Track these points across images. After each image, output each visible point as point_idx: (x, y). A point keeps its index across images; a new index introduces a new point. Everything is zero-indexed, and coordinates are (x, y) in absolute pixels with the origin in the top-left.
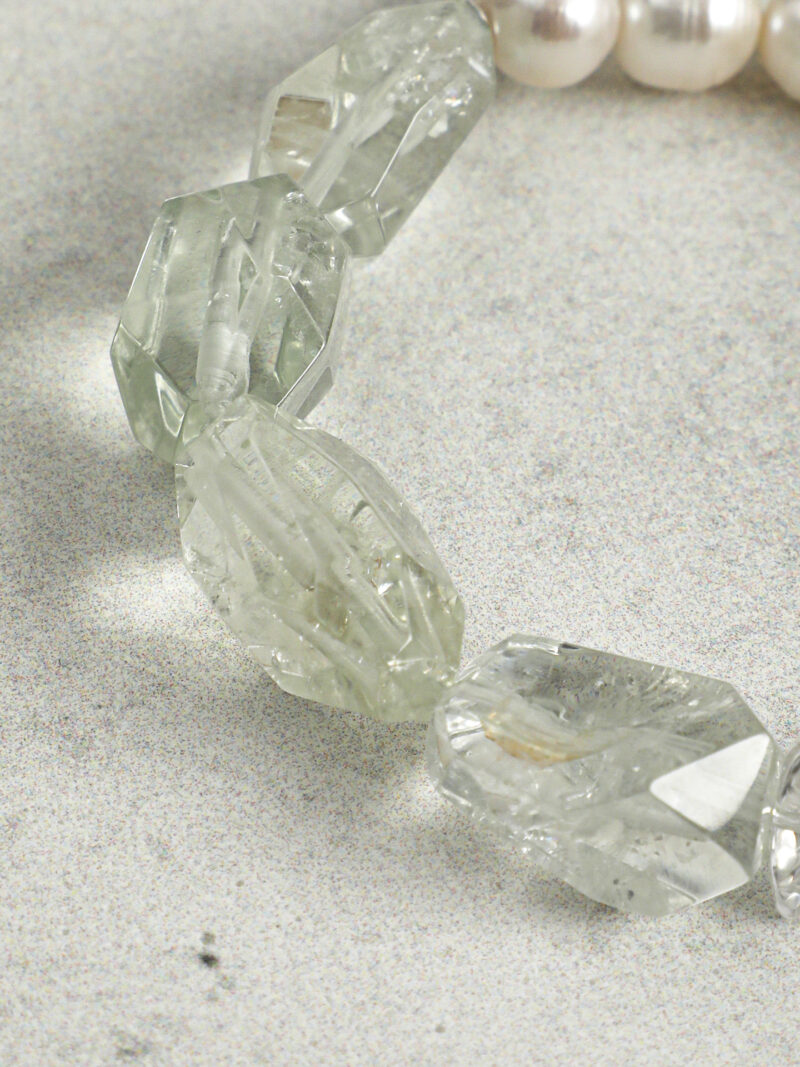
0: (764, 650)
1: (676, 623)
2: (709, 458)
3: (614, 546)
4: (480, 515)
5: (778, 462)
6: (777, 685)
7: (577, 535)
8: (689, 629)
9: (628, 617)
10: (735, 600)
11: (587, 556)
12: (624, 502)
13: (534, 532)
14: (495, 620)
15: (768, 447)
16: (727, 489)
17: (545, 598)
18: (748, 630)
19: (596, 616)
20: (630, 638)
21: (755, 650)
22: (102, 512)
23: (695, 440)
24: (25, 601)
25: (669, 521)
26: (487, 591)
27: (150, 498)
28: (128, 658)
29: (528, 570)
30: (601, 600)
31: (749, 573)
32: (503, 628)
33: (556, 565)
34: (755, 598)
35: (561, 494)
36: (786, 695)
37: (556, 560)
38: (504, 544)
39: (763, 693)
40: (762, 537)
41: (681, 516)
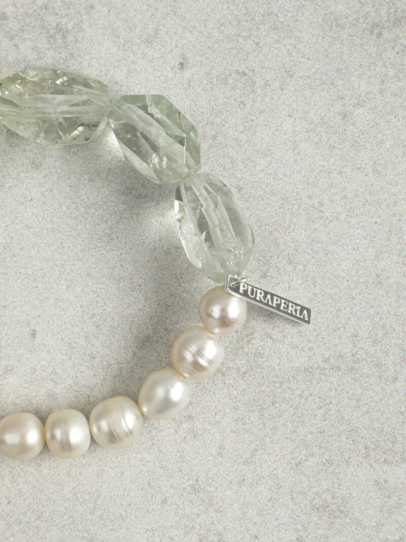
0: (263, 456)
1: (235, 455)
2: (227, 382)
3: (208, 431)
4: (163, 434)
5: (248, 375)
6: (271, 470)
7: (195, 430)
8: (239, 457)
9: (219, 459)
10: (250, 439)
11: (201, 438)
12: (206, 411)
13: (182, 434)
14: (181, 475)
15: (243, 370)
16: (235, 392)
17: (193, 460)
18: (256, 450)
19: (210, 462)
20: (222, 467)
21: (261, 458)
22: (50, 474)
23: (220, 375)
24: (39, 522)
25: (222, 413)
26: (175, 464)
27: (63, 464)
28: (77, 534)
29: (185, 451)
30: (210, 455)
31: (251, 426)
32: (184, 478)
33: (192, 446)
34: (255, 436)
35: (186, 415)
36: (274, 473)
37: (192, 443)
38: (174, 443)
39: (267, 474)
40: (251, 409)
41: (224, 410)
